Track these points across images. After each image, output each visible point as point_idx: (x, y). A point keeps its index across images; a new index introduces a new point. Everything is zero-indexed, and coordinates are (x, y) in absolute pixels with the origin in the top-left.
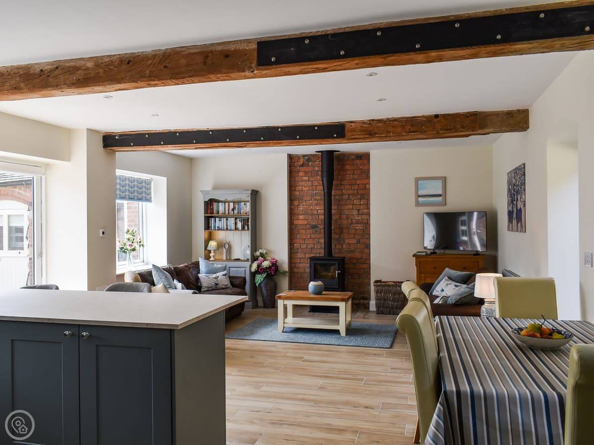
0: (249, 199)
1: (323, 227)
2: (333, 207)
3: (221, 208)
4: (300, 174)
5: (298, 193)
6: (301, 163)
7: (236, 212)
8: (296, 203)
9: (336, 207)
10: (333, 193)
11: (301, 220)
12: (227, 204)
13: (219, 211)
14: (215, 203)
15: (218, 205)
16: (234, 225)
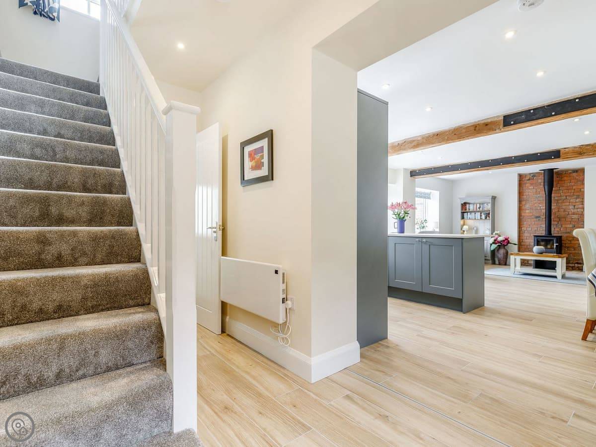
0: (491, 201)
1: (544, 217)
2: (552, 205)
3: (471, 207)
4: (527, 185)
5: (525, 197)
6: (528, 178)
7: (481, 209)
8: (523, 203)
9: (555, 204)
10: (553, 195)
11: (527, 213)
12: (475, 205)
13: (470, 209)
14: (467, 204)
15: (469, 206)
16: (480, 217)
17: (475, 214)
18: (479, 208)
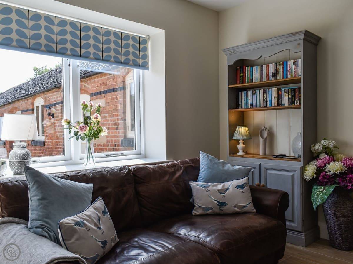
3: (256, 74)
13: (252, 79)
14: (246, 68)
15: (251, 71)
16: (276, 99)
17: (265, 92)
18: (274, 75)
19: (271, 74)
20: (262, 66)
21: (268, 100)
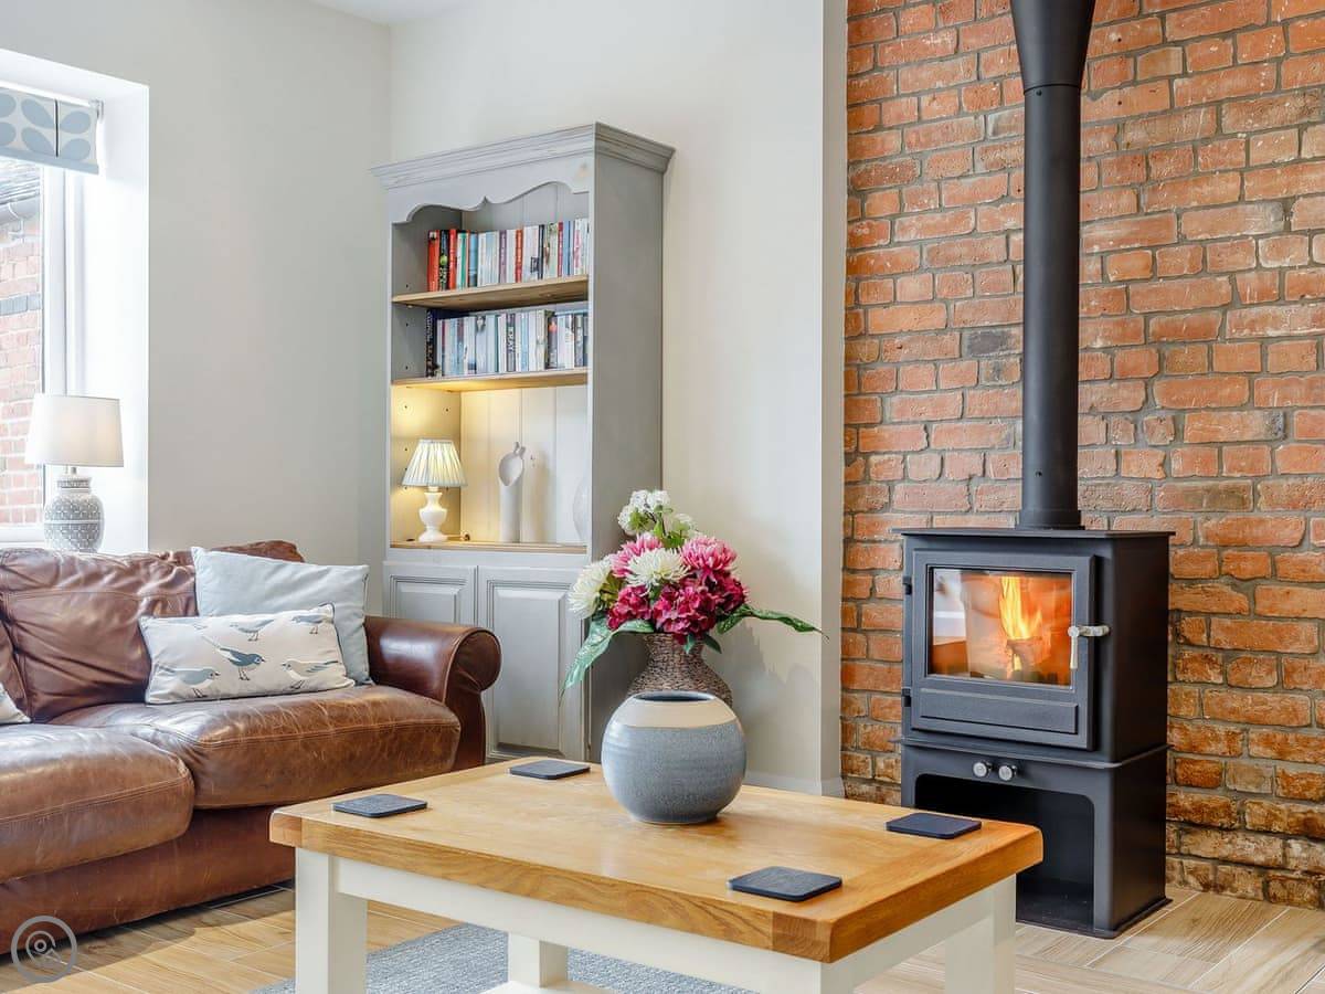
3: (487, 259)
4: (909, 20)
7: (547, 276)
8: (881, 203)
12: (511, 236)
13: (476, 276)
14: (460, 236)
15: (472, 247)
16: (542, 350)
17: (511, 324)
18: (538, 266)
19: (527, 263)
20: (503, 233)
21: (518, 351)
